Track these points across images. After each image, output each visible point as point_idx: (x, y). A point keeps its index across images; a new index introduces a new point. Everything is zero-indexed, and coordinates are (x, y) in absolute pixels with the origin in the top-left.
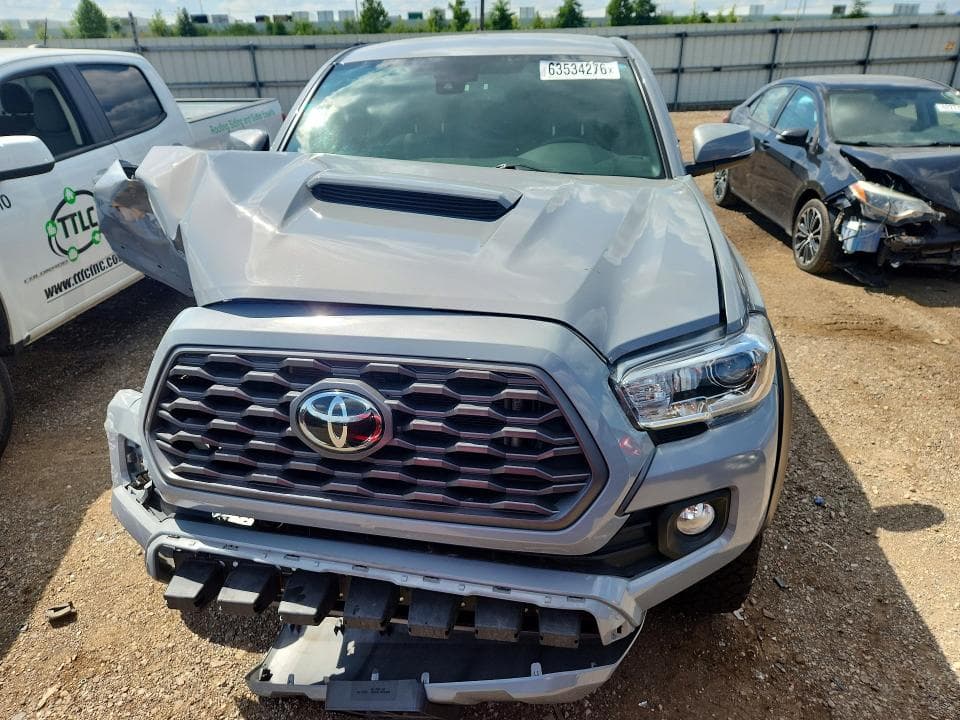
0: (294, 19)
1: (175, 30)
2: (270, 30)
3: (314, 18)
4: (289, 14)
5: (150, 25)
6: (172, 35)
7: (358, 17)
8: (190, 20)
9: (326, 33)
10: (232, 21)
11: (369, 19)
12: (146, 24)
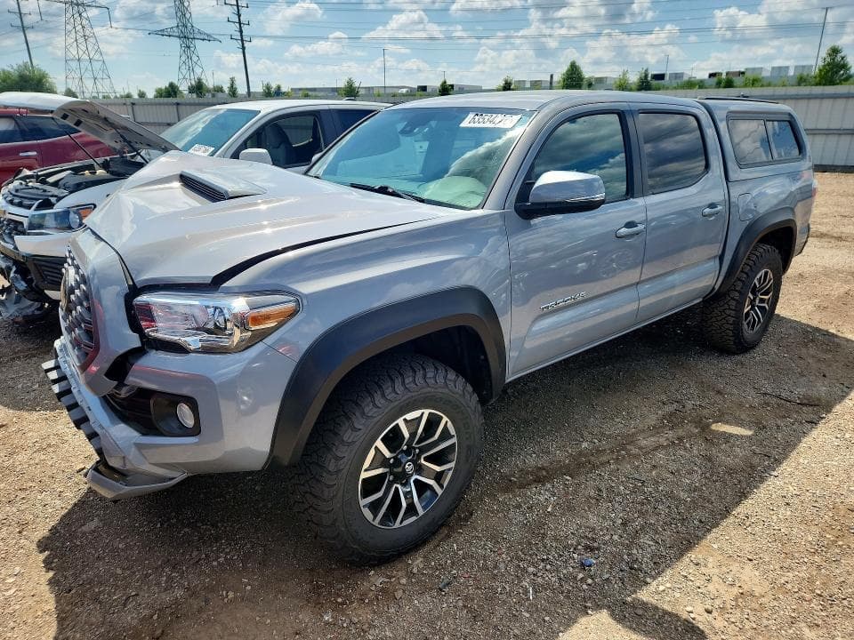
0: (747, 75)
1: (634, 87)
2: (719, 85)
3: (766, 74)
4: (743, 70)
5: (615, 82)
6: (631, 90)
7: (815, 72)
8: (649, 79)
9: (775, 86)
10: (686, 78)
11: (828, 72)
12: (613, 82)
